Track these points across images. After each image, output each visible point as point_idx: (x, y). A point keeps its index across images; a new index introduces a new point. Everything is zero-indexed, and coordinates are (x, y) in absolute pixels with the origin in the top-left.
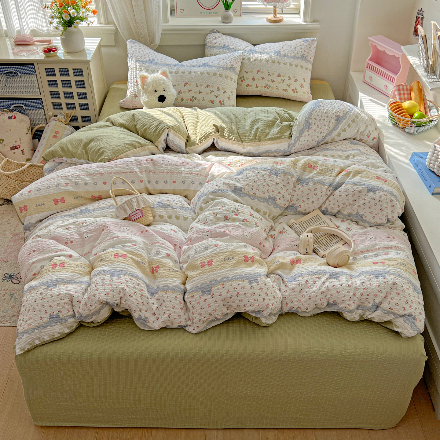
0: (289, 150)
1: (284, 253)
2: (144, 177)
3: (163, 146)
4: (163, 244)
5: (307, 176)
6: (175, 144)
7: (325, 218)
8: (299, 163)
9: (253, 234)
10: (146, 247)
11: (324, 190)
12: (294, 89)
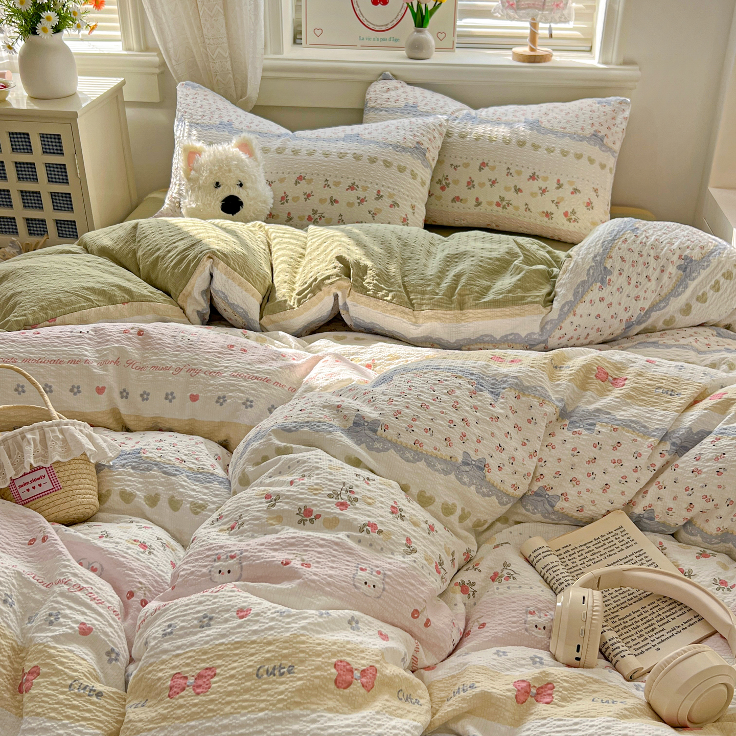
0: (544, 338)
1: (497, 653)
2: (110, 377)
3: (199, 309)
4: (81, 589)
5: (590, 403)
6: (231, 305)
7: (646, 542)
8: (570, 363)
9: (389, 577)
10: (22, 594)
11: (646, 452)
12: (570, 211)
